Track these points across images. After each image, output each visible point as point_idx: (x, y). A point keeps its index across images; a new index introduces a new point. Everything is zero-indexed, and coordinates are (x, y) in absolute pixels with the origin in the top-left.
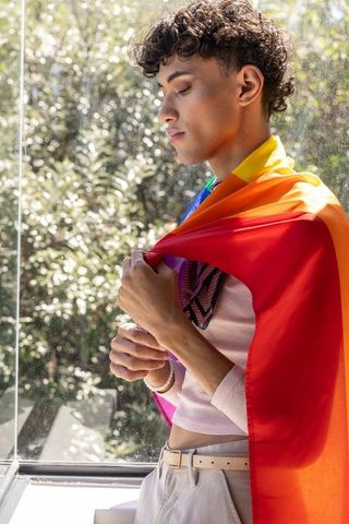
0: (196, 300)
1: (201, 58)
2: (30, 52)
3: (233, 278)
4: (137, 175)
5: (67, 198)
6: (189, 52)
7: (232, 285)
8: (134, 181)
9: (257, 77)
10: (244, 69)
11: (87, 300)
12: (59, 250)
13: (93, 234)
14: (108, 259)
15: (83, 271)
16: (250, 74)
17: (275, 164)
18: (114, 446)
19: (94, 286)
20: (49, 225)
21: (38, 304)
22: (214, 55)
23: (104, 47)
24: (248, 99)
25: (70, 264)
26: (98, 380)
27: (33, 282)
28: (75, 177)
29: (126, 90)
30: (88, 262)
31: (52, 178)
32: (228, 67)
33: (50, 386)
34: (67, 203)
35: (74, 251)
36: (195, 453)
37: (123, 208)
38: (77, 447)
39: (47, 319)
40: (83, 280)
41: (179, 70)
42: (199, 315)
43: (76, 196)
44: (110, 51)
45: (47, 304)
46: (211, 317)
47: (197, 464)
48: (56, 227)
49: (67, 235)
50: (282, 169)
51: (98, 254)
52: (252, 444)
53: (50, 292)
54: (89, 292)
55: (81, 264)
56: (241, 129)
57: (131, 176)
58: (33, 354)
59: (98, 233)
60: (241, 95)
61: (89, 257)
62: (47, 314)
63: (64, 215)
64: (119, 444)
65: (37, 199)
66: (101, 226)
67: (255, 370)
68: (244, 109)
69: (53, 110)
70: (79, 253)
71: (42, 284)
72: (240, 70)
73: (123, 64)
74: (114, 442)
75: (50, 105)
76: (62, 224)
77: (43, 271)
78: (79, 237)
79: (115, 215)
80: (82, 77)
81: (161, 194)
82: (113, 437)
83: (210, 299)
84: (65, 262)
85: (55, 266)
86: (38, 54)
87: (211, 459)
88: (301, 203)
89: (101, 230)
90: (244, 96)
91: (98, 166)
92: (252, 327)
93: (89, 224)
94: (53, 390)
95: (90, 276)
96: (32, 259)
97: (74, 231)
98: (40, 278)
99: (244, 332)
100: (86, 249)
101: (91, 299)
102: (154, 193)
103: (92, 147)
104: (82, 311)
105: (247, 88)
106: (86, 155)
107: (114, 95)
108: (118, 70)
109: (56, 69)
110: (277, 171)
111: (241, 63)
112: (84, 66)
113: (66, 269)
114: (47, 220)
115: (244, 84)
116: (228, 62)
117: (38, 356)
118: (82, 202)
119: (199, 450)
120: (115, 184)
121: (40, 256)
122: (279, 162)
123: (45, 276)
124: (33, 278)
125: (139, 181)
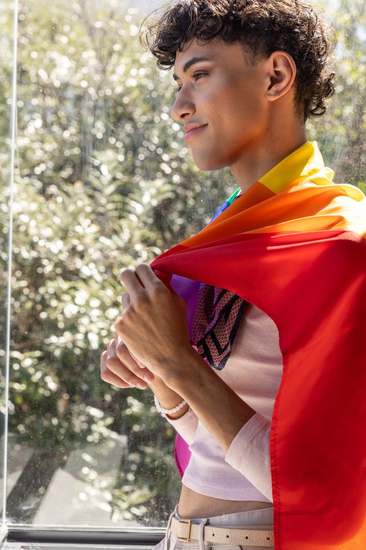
0: (212, 334)
1: (223, 42)
2: (43, 74)
3: (256, 309)
4: (152, 197)
5: (79, 224)
6: (209, 35)
7: (255, 317)
8: (149, 203)
9: (288, 66)
10: (274, 55)
11: (99, 334)
12: (70, 280)
13: (107, 262)
14: (122, 290)
15: (95, 303)
16: (280, 62)
17: (310, 174)
18: (127, 493)
19: (107, 318)
20: (60, 252)
21: (48, 337)
22: (239, 39)
23: (121, 70)
24: (278, 93)
25: (82, 295)
26: (109, 421)
27: (43, 315)
28: (87, 201)
29: (144, 114)
30: (101, 293)
31: (63, 202)
32: (255, 54)
33: (59, 426)
34: (78, 229)
35: (85, 281)
36: (207, 524)
37: (138, 234)
38: (87, 494)
39: (57, 353)
40: (95, 313)
41: (198, 56)
42: (214, 352)
43: (88, 221)
44: (127, 74)
45: (57, 336)
46: (228, 355)
47: (209, 538)
48: (67, 254)
49: (78, 263)
50: (319, 179)
51: (112, 285)
52: (277, 515)
53: (61, 325)
54: (101, 324)
55: (93, 296)
56: (269, 129)
57: (146, 199)
58: (41, 391)
59: (111, 260)
60: (270, 88)
61: (103, 288)
62: (58, 347)
63: (75, 242)
64: (133, 491)
65: (49, 226)
66: (115, 253)
67: (283, 425)
68: (273, 104)
69: (66, 134)
70: (92, 283)
71: (53, 316)
72: (269, 56)
73: (141, 87)
74: (127, 488)
75: (65, 128)
76: (73, 251)
77: (54, 303)
78: (92, 265)
79: (130, 241)
80: (97, 100)
81: (180, 221)
82: (126, 482)
83: (227, 333)
84: (77, 294)
85: (66, 297)
86: (53, 77)
87: (225, 532)
88: (341, 219)
89: (115, 257)
90: (274, 88)
91: (111, 189)
92: (280, 368)
93: (101, 250)
94: (62, 431)
95: (103, 307)
96: (42, 290)
97: (87, 259)
98: (50, 311)
99: (269, 373)
100: (99, 278)
101: (104, 333)
102: (172, 222)
103: (104, 169)
104: (95, 345)
105: (276, 79)
106: (98, 178)
107: (131, 119)
108: (136, 93)
109: (70, 93)
110: (312, 181)
111: (270, 49)
112: (99, 89)
113: (77, 301)
114: (57, 246)
115: (273, 73)
116: (254, 48)
117: (47, 394)
118: (95, 228)
119: (212, 519)
120: (129, 208)
121: (51, 287)
122: (315, 171)
123: (55, 308)
124: (43, 310)
125: (155, 203)
